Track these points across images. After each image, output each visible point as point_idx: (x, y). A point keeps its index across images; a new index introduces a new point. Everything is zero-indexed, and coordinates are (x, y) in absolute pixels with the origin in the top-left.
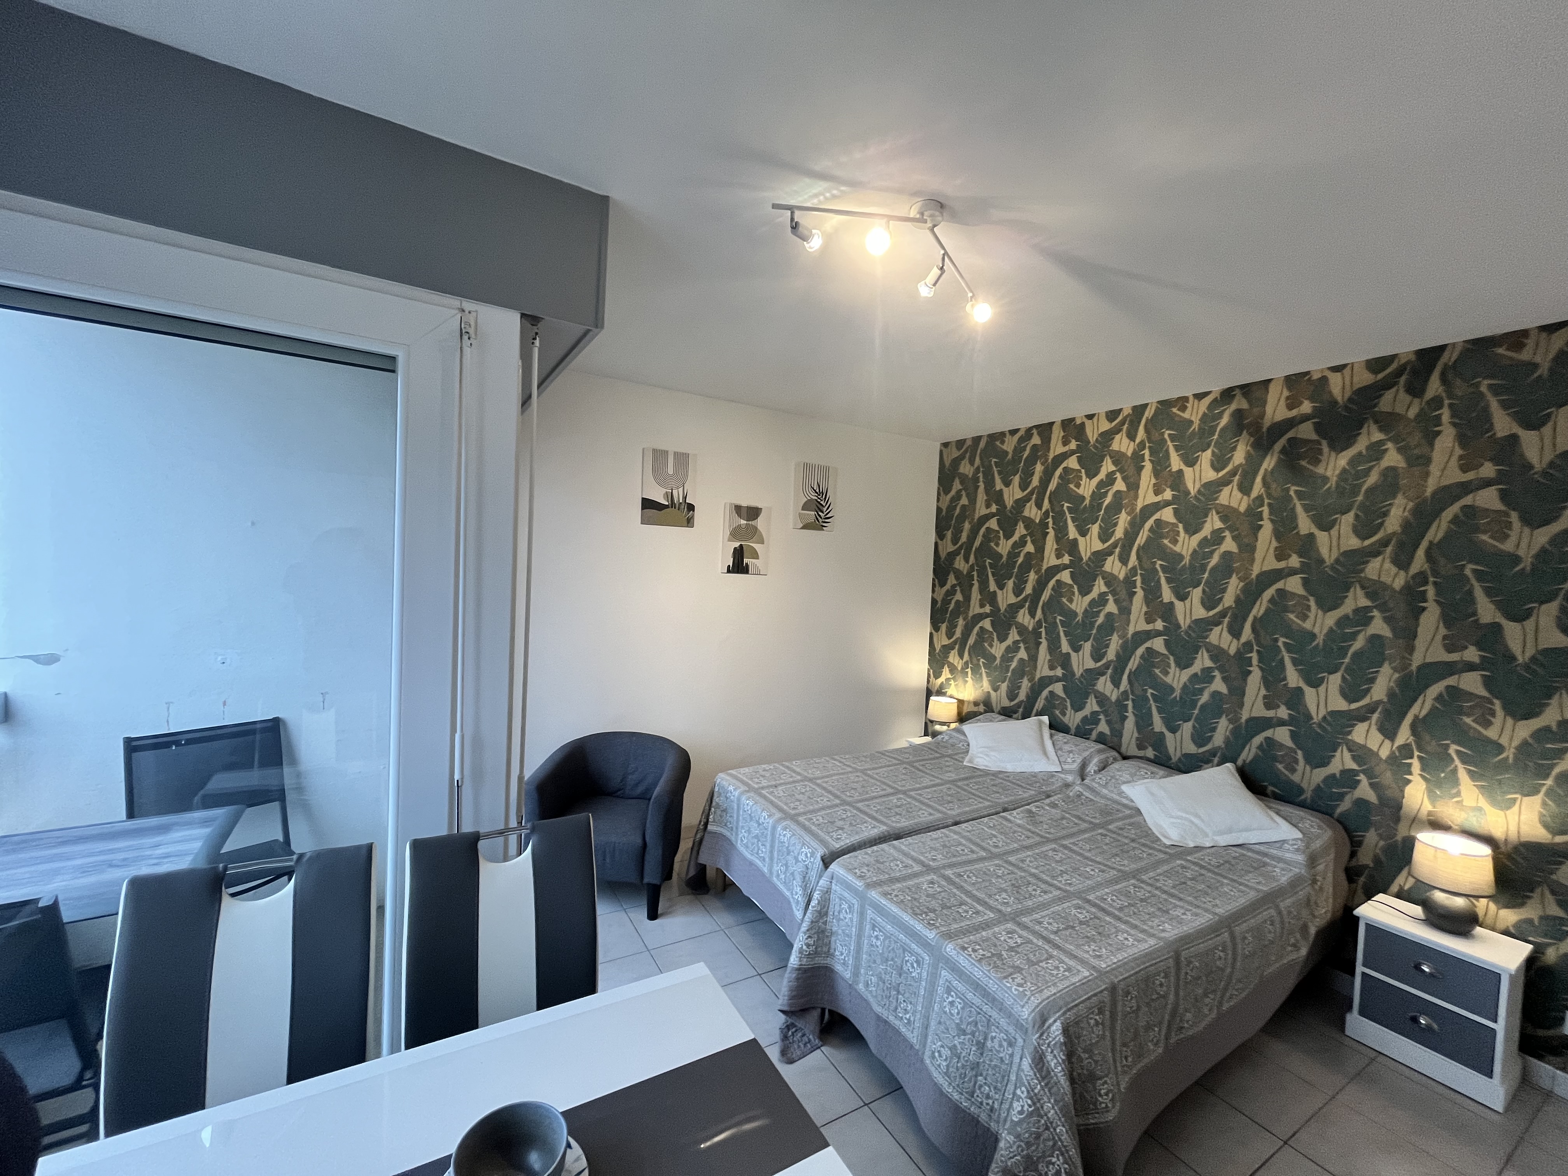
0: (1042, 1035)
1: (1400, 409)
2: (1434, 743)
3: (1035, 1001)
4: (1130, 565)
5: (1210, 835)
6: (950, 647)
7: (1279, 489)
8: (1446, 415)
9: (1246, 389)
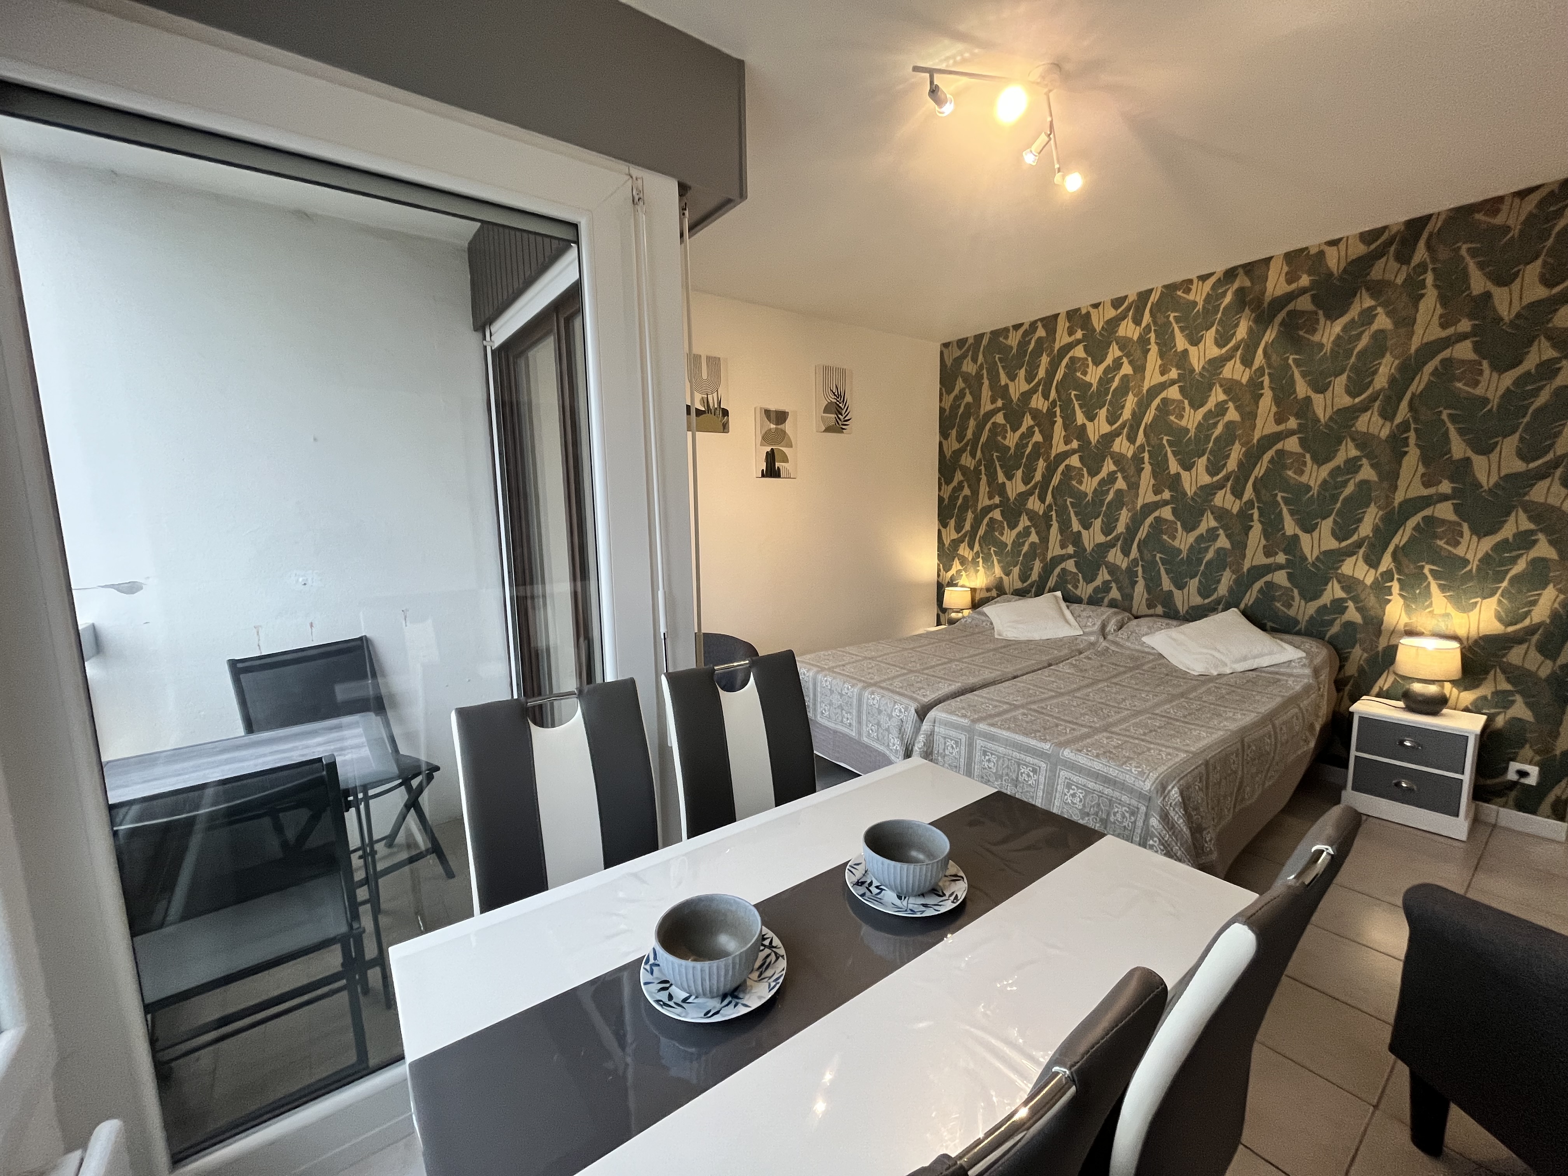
0: (1164, 798)
1: (1389, 276)
2: (1412, 567)
3: (1153, 775)
4: (1138, 443)
5: (1228, 664)
6: (961, 541)
7: (1279, 359)
8: (1429, 278)
9: (1249, 268)
